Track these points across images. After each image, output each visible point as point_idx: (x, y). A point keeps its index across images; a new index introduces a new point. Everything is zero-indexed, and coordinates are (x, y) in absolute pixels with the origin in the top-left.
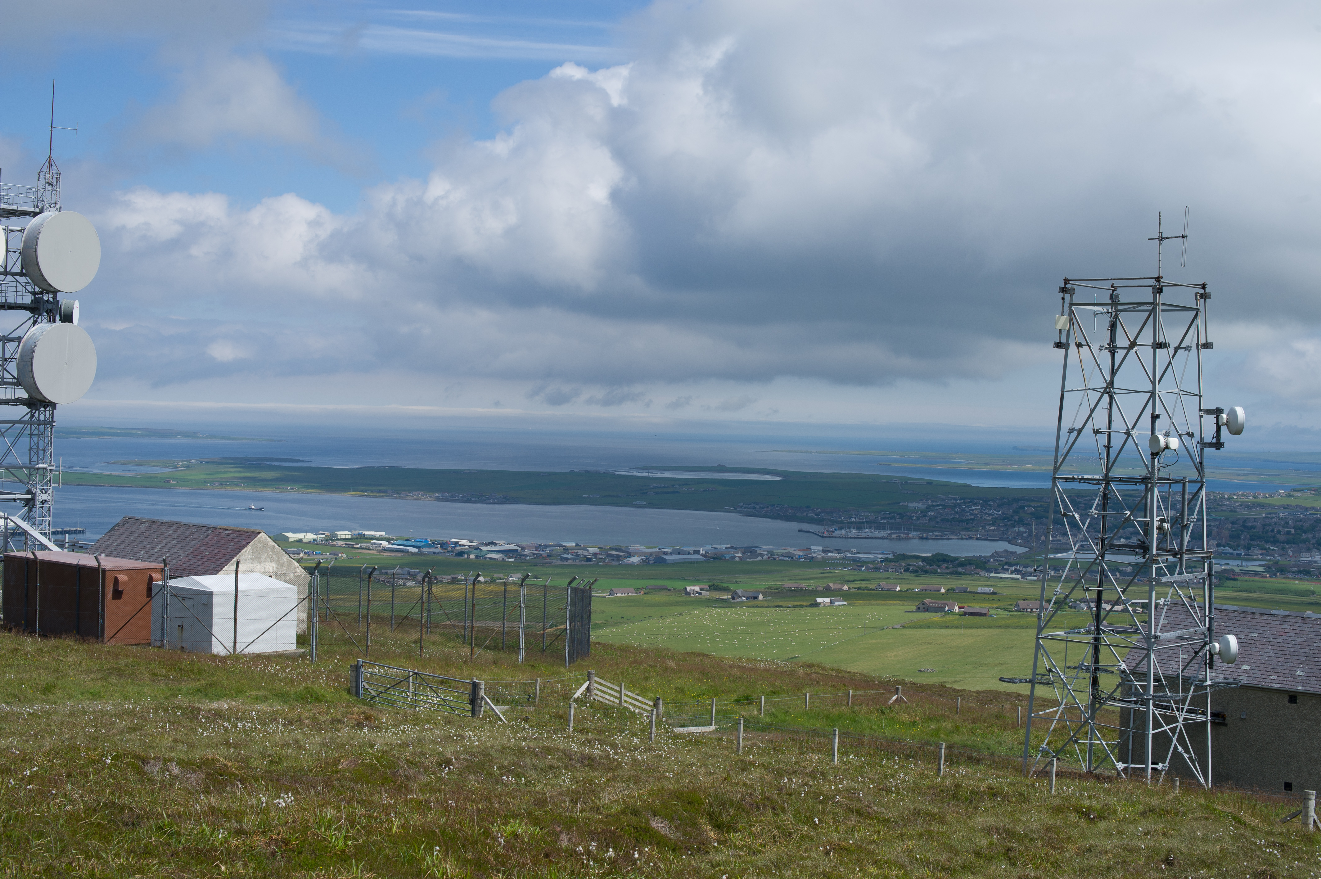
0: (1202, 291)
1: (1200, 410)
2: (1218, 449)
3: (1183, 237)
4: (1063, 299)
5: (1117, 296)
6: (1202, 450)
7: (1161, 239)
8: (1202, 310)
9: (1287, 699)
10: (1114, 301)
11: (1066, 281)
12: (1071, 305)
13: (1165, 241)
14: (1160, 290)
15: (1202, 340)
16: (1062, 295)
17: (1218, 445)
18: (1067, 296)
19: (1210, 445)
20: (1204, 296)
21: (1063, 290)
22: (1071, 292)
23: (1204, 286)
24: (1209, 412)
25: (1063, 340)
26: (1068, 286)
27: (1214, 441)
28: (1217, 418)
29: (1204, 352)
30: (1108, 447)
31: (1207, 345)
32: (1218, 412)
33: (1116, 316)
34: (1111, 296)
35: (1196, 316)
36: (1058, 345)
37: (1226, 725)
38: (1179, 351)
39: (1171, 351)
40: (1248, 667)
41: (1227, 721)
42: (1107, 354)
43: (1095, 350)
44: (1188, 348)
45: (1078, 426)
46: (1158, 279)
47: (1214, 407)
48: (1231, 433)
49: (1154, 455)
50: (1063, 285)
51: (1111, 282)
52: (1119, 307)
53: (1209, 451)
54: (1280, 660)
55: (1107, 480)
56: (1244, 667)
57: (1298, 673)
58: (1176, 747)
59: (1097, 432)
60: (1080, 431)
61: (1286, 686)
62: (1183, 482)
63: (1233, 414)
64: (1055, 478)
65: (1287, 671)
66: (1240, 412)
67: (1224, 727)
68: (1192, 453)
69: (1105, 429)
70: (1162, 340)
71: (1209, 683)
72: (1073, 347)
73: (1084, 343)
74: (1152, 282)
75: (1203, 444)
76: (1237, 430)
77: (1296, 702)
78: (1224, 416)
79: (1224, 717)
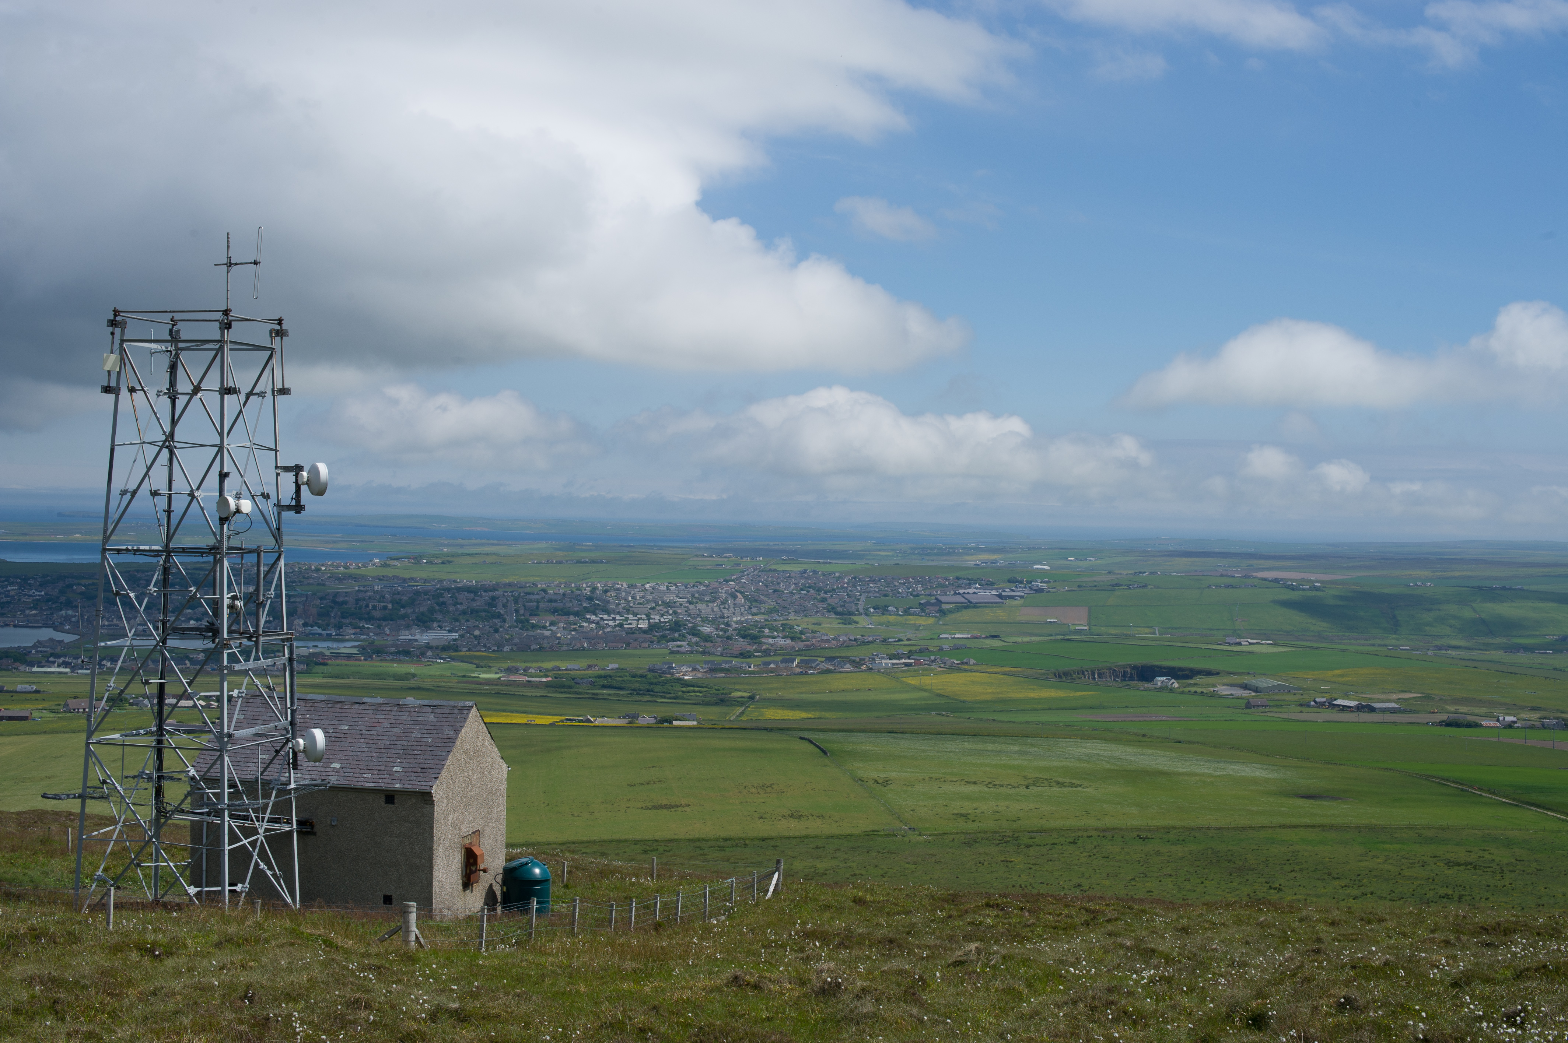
0: (278, 327)
1: (277, 467)
2: (299, 512)
3: (256, 263)
4: (112, 334)
5: (178, 331)
6: (279, 513)
7: (230, 265)
8: (278, 350)
9: (383, 799)
10: (174, 337)
11: (116, 313)
12: (123, 341)
13: (234, 268)
14: (228, 326)
15: (278, 385)
16: (111, 329)
17: (298, 508)
18: (118, 331)
19: (289, 508)
20: (281, 333)
21: (113, 323)
22: (122, 325)
23: (280, 322)
24: (287, 469)
25: (113, 384)
26: (118, 318)
27: (293, 503)
28: (297, 476)
29: (281, 398)
30: (169, 512)
31: (284, 391)
32: (298, 469)
33: (177, 356)
34: (171, 331)
35: (271, 357)
36: (107, 390)
37: (314, 834)
38: (252, 397)
39: (242, 398)
40: (338, 766)
41: (315, 830)
42: (166, 401)
43: (152, 395)
44: (262, 395)
45: (132, 487)
46: (226, 312)
47: (293, 465)
48: (312, 493)
49: (223, 520)
50: (112, 318)
51: (170, 315)
52: (181, 345)
53: (287, 515)
54: (374, 754)
55: (168, 551)
56: (333, 765)
57: (395, 769)
58: (257, 864)
59: (155, 494)
60: (134, 493)
61: (382, 785)
62: (258, 552)
63: (314, 471)
64: (104, 550)
65: (383, 768)
66: (323, 469)
67: (312, 837)
68: (268, 518)
69: (164, 490)
70: (231, 384)
71: (293, 786)
72: (124, 392)
73: (138, 387)
74: (219, 316)
75: (281, 507)
76: (319, 490)
77: (393, 803)
78: (305, 474)
79: (312, 825)
